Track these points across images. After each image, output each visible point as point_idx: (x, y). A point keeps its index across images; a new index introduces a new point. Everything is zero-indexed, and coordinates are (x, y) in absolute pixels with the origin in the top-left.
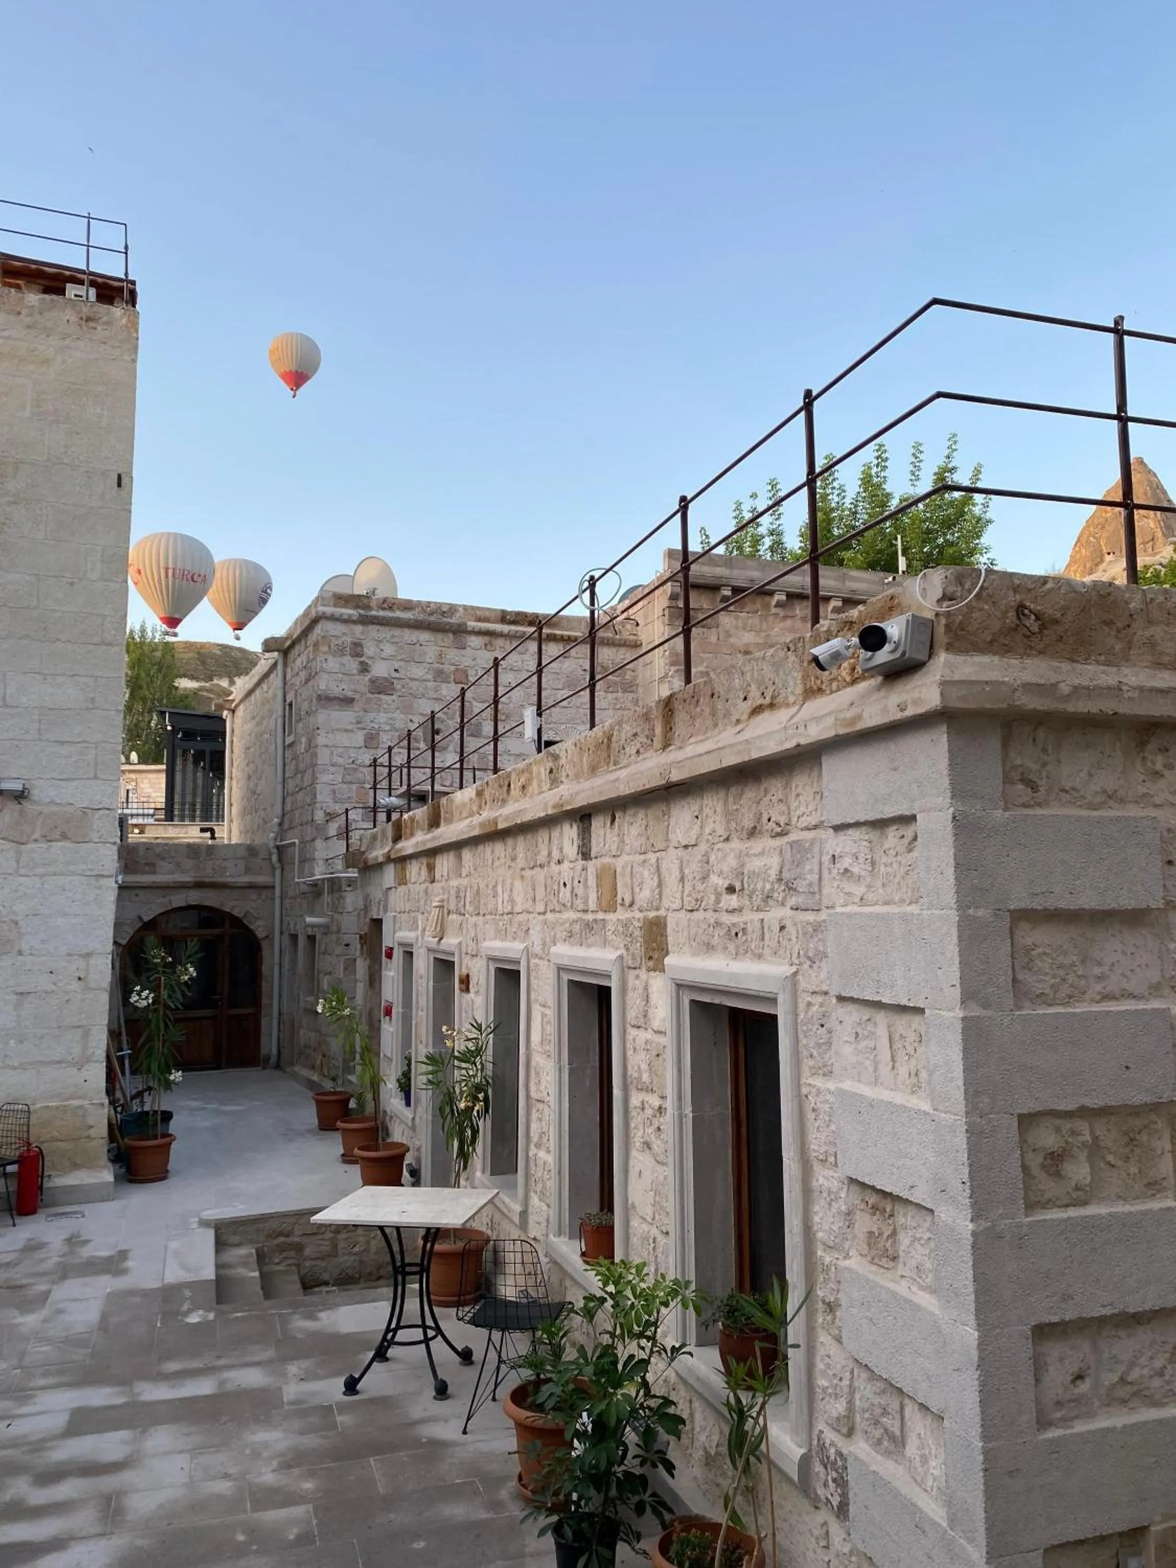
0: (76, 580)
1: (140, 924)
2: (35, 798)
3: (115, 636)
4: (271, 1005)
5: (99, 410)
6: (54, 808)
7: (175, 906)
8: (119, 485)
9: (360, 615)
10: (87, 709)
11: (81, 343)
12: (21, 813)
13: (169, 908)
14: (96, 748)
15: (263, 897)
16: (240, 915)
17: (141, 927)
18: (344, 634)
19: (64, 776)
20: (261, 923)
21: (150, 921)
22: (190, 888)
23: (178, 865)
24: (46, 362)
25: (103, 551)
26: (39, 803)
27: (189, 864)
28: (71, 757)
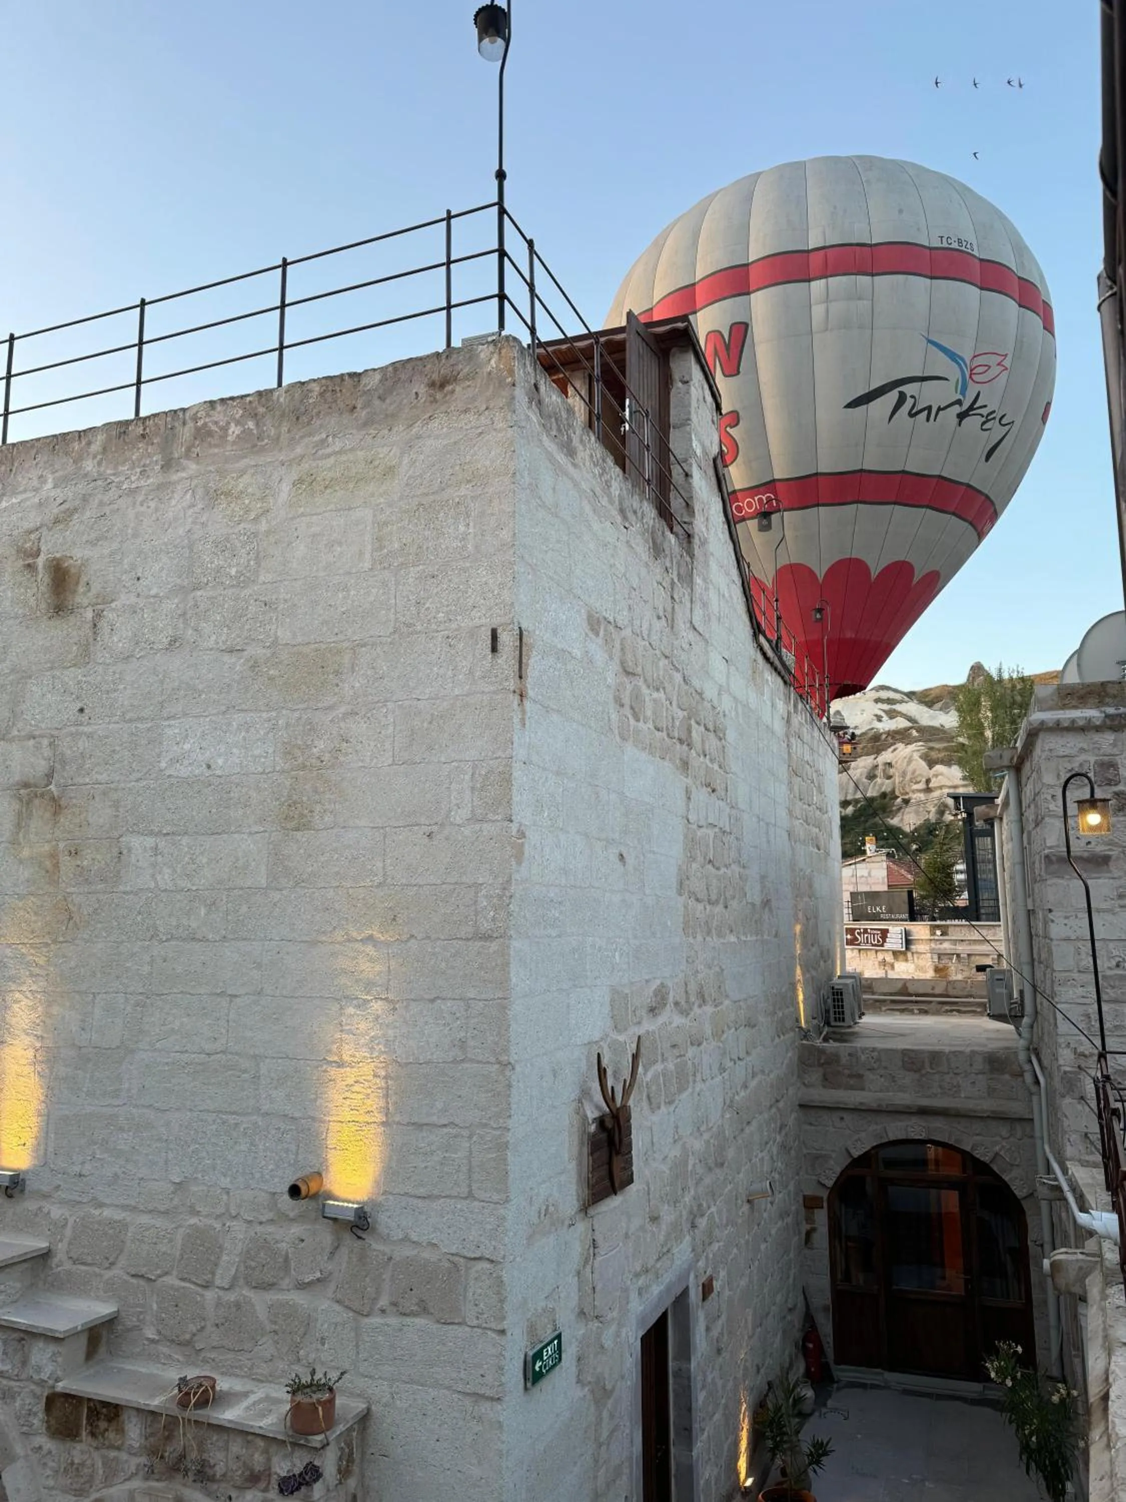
0: (435, 828)
1: (849, 1160)
2: (382, 1229)
3: (494, 919)
4: (1045, 1302)
5: (462, 528)
6: (408, 1252)
7: (892, 1137)
8: (494, 649)
9: (1107, 716)
10: (455, 1061)
11: (435, 424)
12: (363, 1258)
13: (885, 1140)
14: (470, 1137)
15: (1019, 1134)
16: (986, 1159)
17: (850, 1164)
18: (1082, 750)
19: (422, 1191)
20: (1015, 1173)
21: (860, 1157)
22: (912, 1113)
23: (893, 1079)
24: (390, 471)
25: (475, 767)
26: (386, 1239)
27: (908, 1079)
28: (432, 1153)
